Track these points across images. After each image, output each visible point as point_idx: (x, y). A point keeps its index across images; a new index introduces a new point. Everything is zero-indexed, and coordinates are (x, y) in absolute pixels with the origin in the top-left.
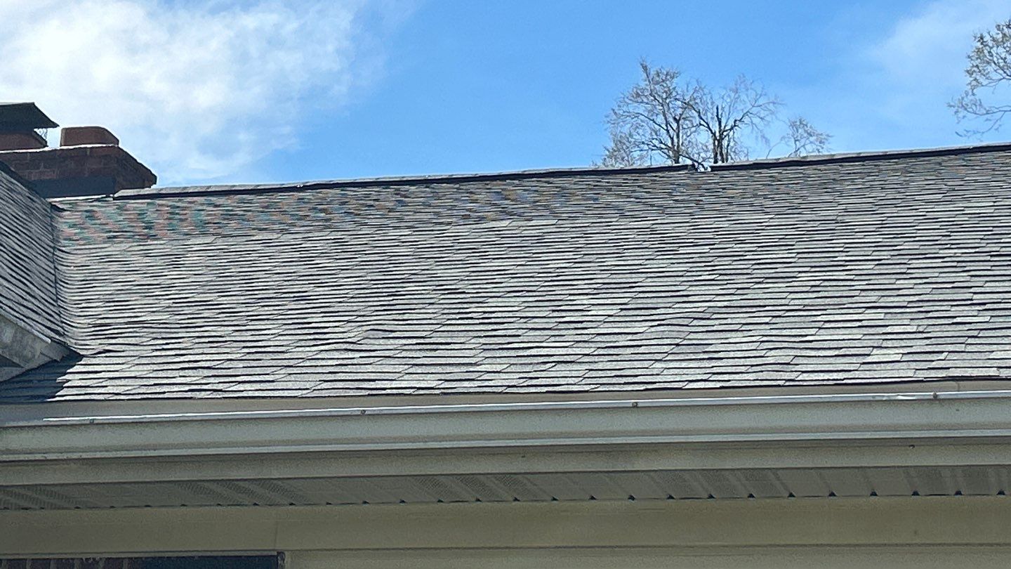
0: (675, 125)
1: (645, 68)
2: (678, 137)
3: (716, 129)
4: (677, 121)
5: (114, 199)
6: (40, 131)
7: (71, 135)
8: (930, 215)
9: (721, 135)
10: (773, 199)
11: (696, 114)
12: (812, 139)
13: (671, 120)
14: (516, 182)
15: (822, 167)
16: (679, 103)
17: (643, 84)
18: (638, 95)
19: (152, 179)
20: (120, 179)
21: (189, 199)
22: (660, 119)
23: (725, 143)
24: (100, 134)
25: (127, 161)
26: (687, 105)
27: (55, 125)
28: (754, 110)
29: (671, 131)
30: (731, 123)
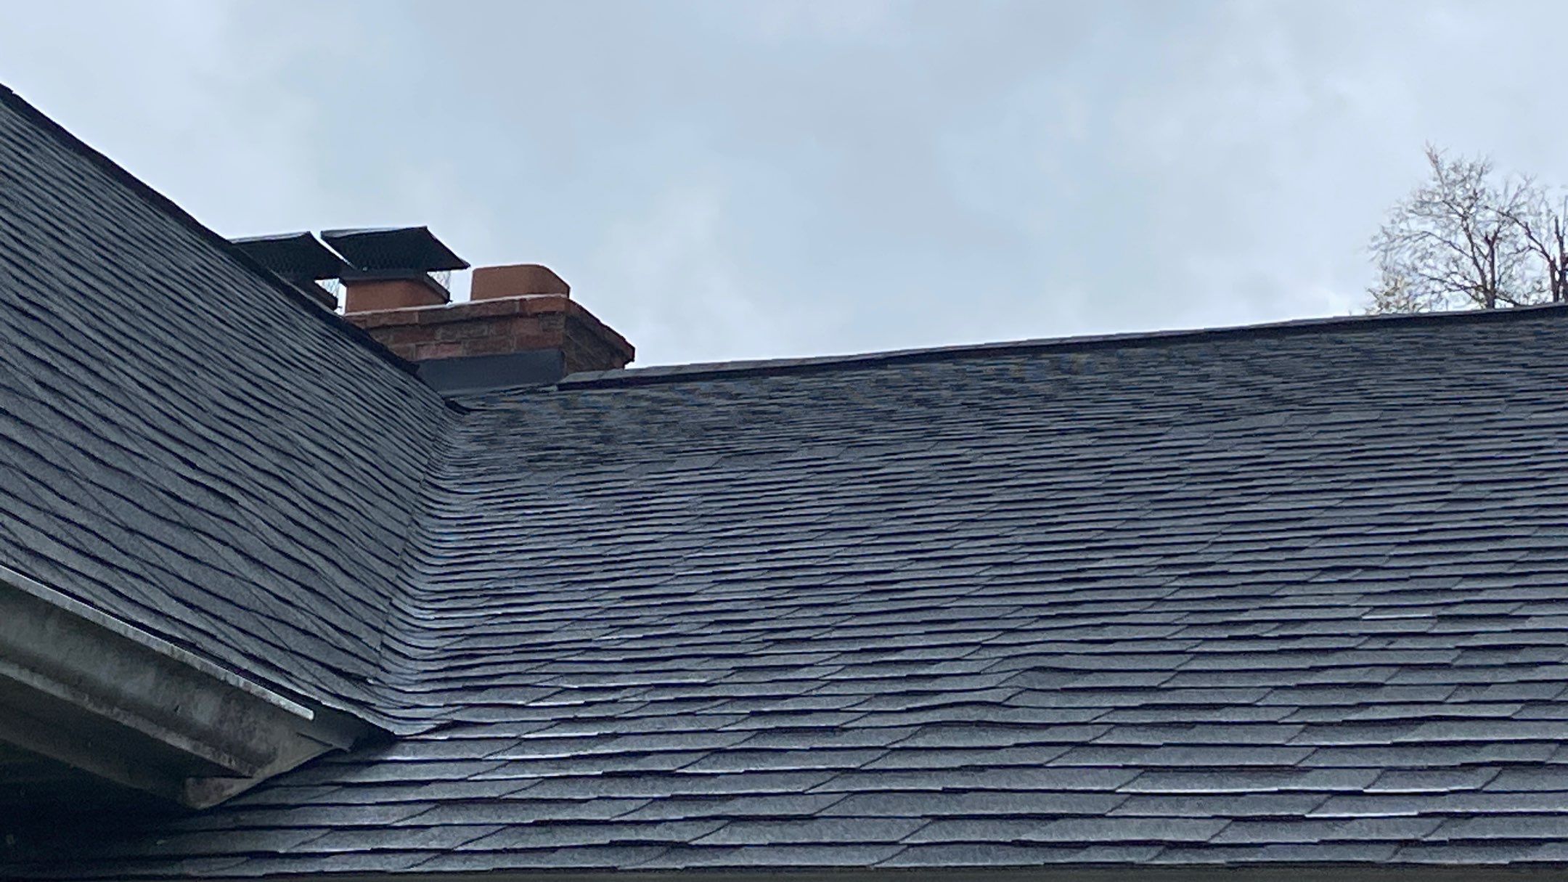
0: (1486, 250)
1: (1435, 162)
2: (1492, 268)
4: (1490, 243)
5: (562, 387)
6: (437, 276)
11: (1521, 231)
13: (1478, 241)
16: (1492, 214)
17: (1433, 185)
19: (627, 352)
20: (571, 354)
21: (688, 386)
22: (1462, 239)
24: (542, 278)
25: (583, 323)
26: (1509, 217)
27: (463, 266)
29: (1480, 259)
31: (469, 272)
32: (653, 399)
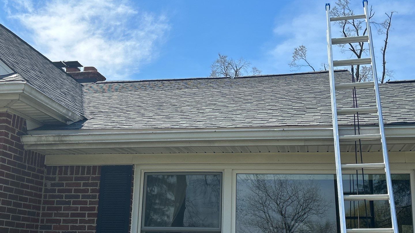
0: (226, 68)
1: (220, 55)
2: (227, 71)
3: (235, 69)
4: (227, 67)
5: (96, 83)
6: (79, 68)
7: (86, 68)
8: (283, 89)
9: (237, 71)
10: (248, 85)
11: (231, 66)
12: (258, 72)
13: (225, 67)
14: (189, 81)
15: (259, 78)
16: (227, 63)
17: (219, 59)
18: (218, 61)
19: (105, 79)
20: (98, 79)
21: (114, 84)
22: (223, 67)
23: (238, 72)
24: (93, 68)
25: (99, 74)
26: (229, 64)
27: (82, 66)
28: (244, 65)
29: (225, 70)
30: (239, 68)
31: (83, 67)
32: (110, 85)
